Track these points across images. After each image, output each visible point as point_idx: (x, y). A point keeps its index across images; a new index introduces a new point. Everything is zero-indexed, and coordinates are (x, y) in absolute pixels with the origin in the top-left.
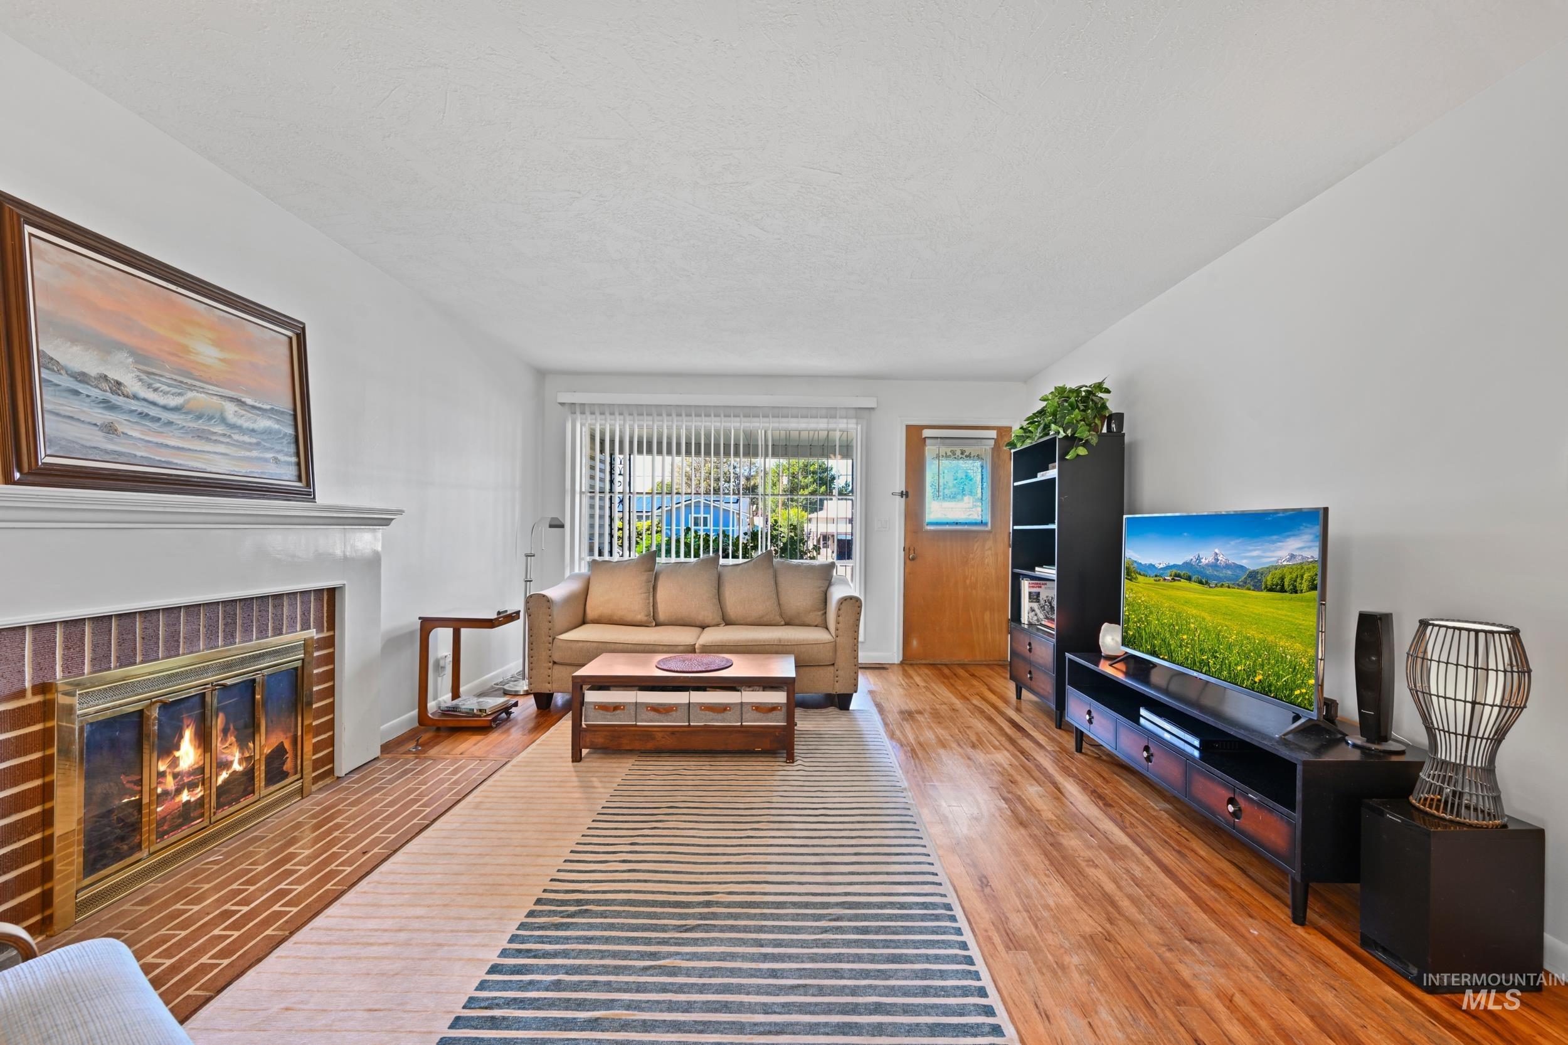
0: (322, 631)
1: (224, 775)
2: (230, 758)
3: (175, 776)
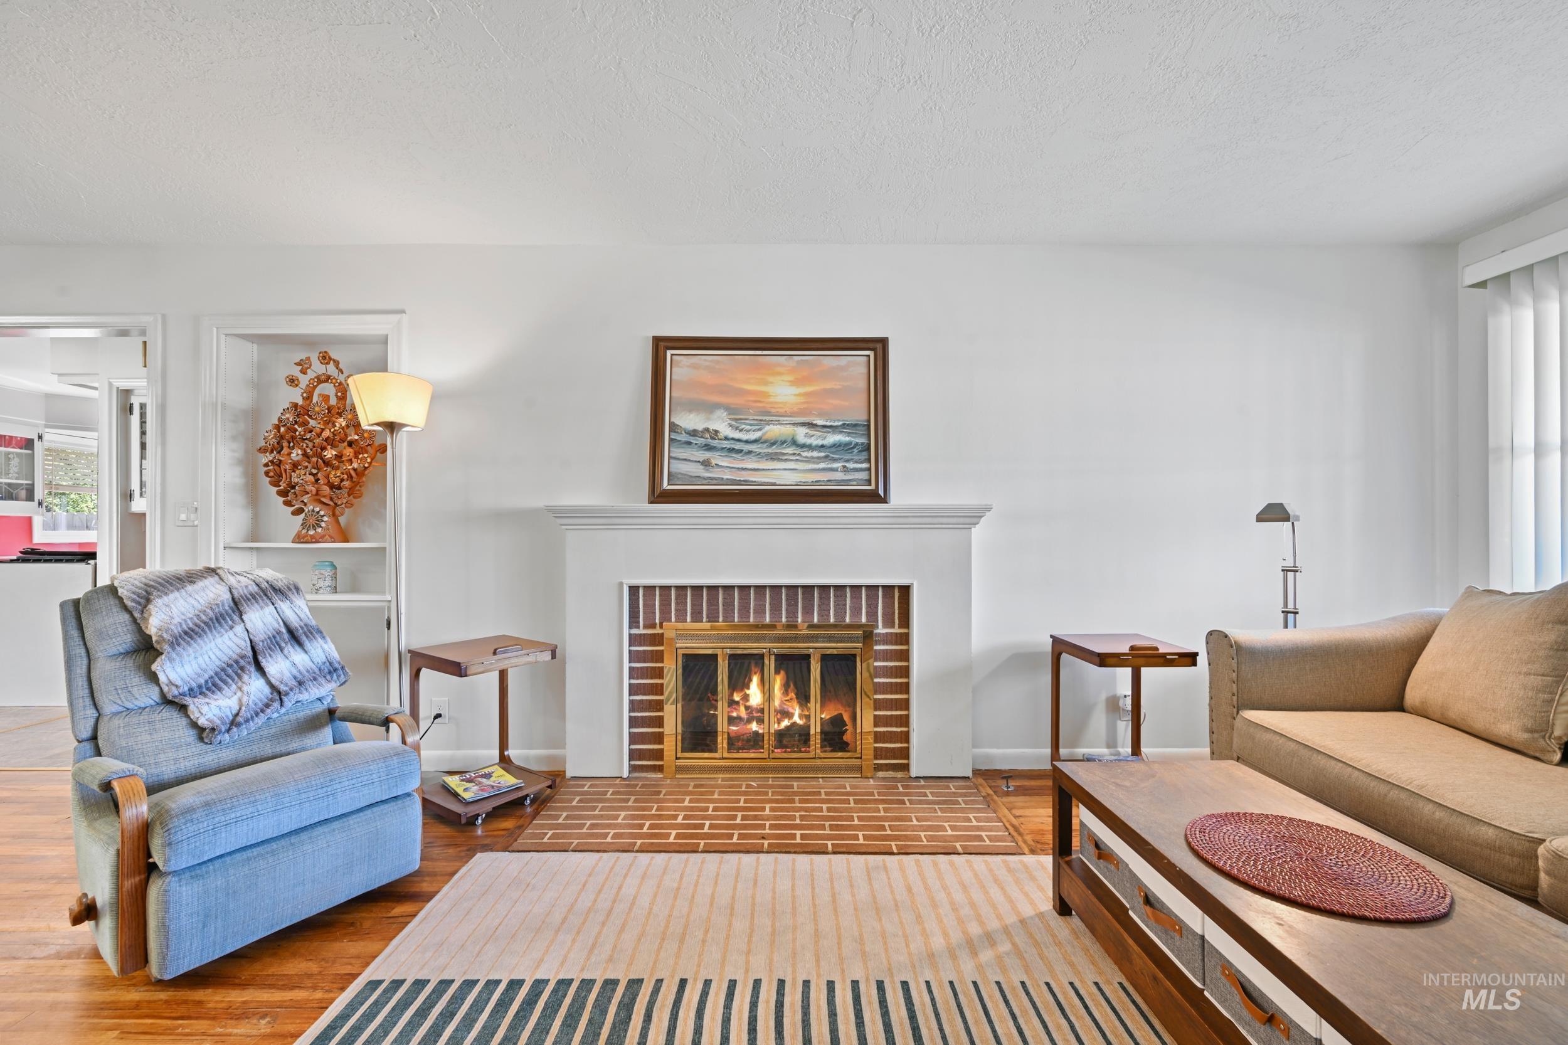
0: (893, 626)
1: (786, 723)
2: (791, 710)
3: (747, 708)
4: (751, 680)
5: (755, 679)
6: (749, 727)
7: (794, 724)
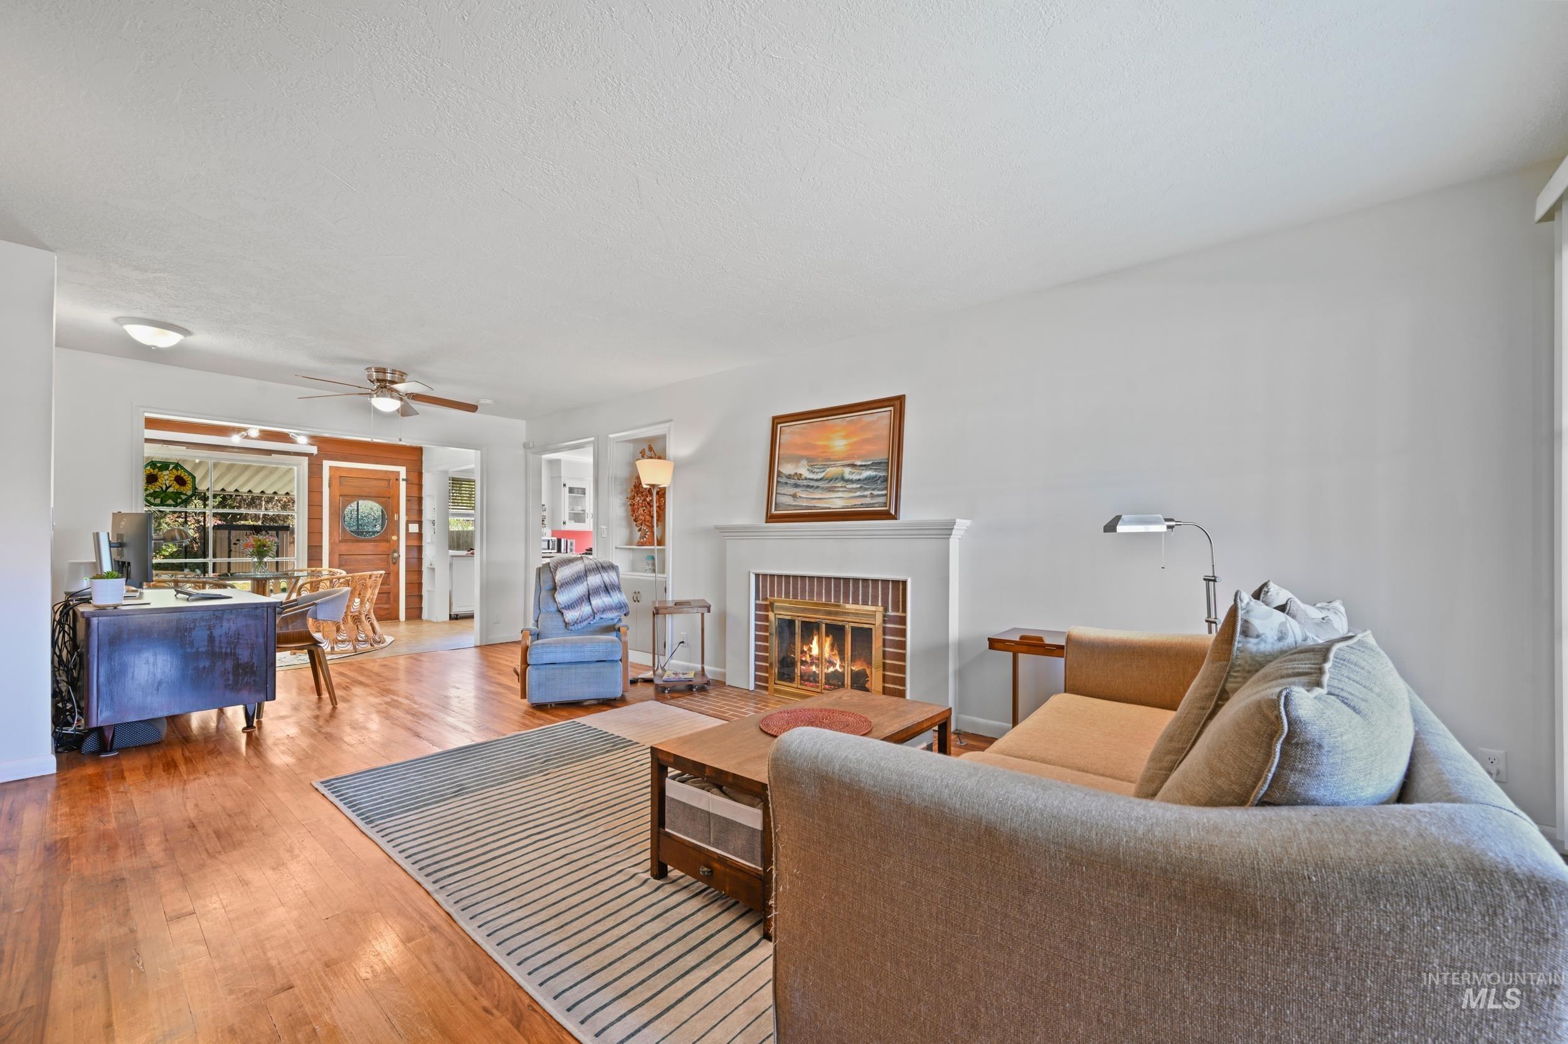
0: (898, 611)
1: (831, 669)
2: (835, 662)
3: (811, 656)
4: (813, 639)
5: (816, 639)
6: (811, 668)
7: (836, 671)
